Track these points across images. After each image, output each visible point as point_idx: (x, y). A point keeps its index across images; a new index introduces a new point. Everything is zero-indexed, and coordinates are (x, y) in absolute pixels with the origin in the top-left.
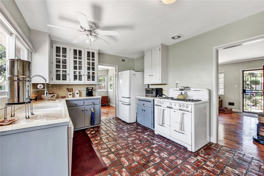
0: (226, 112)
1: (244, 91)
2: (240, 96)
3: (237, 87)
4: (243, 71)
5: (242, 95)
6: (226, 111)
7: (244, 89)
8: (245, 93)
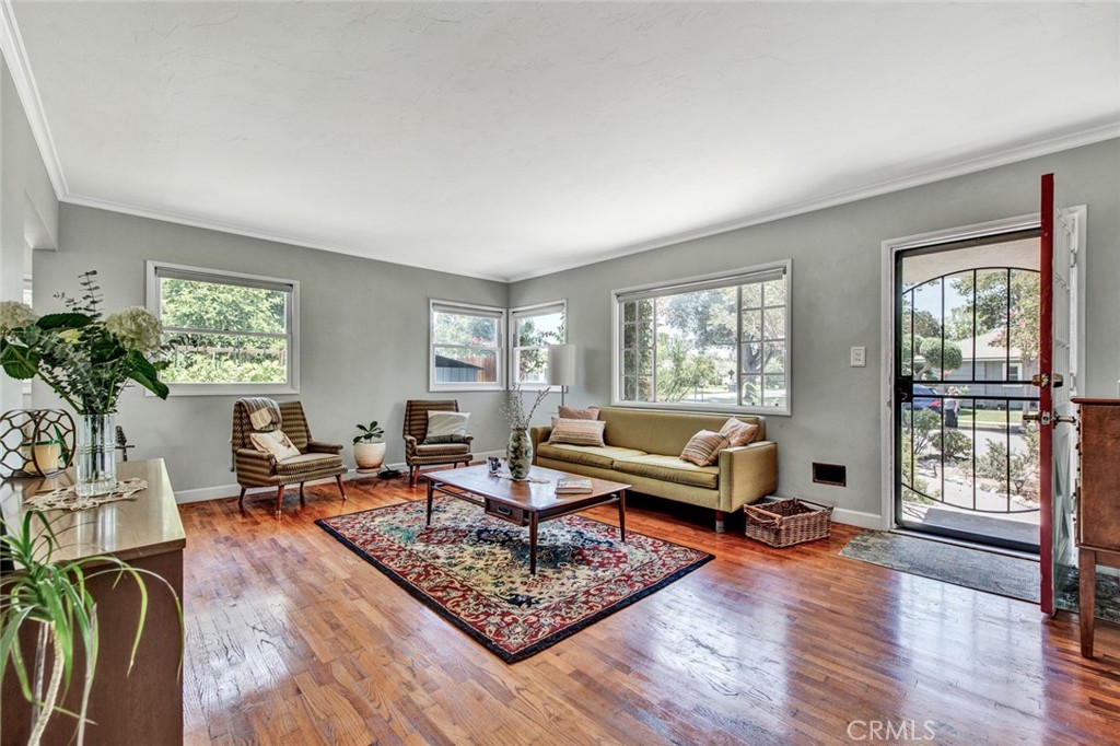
0: (787, 534)
1: (904, 388)
2: (879, 422)
3: (862, 363)
4: (899, 255)
5: (887, 414)
6: (788, 529)
7: (907, 371)
8: (910, 400)
